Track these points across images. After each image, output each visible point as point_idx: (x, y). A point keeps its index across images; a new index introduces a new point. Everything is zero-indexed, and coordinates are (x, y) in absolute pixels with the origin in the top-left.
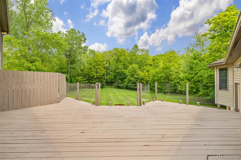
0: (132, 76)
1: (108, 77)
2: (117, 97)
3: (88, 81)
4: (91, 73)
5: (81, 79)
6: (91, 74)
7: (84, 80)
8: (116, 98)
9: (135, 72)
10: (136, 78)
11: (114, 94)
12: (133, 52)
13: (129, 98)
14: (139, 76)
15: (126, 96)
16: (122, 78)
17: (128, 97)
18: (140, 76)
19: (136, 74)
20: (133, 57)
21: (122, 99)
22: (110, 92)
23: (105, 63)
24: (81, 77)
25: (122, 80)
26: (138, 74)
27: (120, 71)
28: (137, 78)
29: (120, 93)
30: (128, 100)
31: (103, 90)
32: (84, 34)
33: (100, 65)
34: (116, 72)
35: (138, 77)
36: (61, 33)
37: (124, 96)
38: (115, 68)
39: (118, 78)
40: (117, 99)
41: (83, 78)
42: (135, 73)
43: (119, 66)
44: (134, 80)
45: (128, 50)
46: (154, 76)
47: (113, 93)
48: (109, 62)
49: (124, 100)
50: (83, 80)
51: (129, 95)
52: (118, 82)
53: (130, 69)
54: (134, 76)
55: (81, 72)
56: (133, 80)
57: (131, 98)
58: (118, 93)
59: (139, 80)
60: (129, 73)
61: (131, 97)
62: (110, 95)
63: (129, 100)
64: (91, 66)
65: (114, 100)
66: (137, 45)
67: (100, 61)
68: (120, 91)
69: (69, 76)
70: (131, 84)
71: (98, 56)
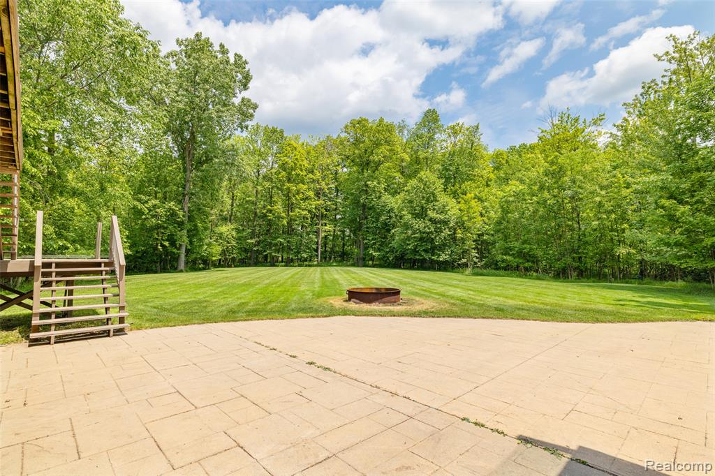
0: (421, 214)
9: (432, 198)
10: (435, 222)
12: (419, 137)
14: (446, 214)
16: (381, 227)
18: (450, 213)
19: (436, 205)
25: (382, 232)
26: (444, 207)
27: (375, 200)
28: (440, 222)
32: (244, 59)
33: (300, 180)
35: (442, 217)
38: (355, 190)
42: (432, 202)
43: (369, 183)
45: (401, 128)
46: (506, 211)
48: (334, 174)
52: (365, 241)
54: (426, 215)
56: (423, 231)
59: (447, 230)
60: (408, 206)
64: (268, 185)
69: (186, 209)
70: (416, 246)
71: (295, 148)
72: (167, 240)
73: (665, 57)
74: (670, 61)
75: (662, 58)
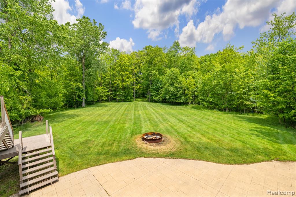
0: (172, 84)
1: (138, 87)
2: (150, 116)
3: (111, 92)
4: (115, 81)
5: (103, 90)
6: (115, 83)
7: (106, 90)
8: (148, 117)
9: (176, 78)
10: (177, 88)
11: (146, 111)
12: (172, 52)
13: (169, 118)
14: (181, 85)
15: (163, 115)
16: (157, 88)
17: (166, 116)
18: (183, 84)
19: (178, 81)
20: (172, 59)
21: (157, 120)
22: (141, 107)
23: (134, 67)
24: (103, 87)
25: (158, 90)
26: (180, 82)
27: (155, 78)
28: (179, 88)
29: (154, 110)
30: (166, 122)
31: (131, 105)
32: (103, 25)
33: (126, 70)
34: (148, 80)
35: (179, 86)
36: (71, 24)
37: (160, 115)
38: (147, 74)
39: (151, 88)
40: (149, 120)
41: (105, 88)
42: (176, 80)
43: (152, 72)
44: (175, 90)
45: (165, 49)
46: (205, 85)
47: (144, 110)
48: (139, 67)
49: (161, 122)
50: (104, 91)
51: (168, 113)
52: (151, 93)
53: (168, 75)
54: (174, 85)
55: (102, 81)
56: (172, 91)
57: (171, 119)
58: (152, 109)
59: (181, 91)
60: (167, 81)
61: (171, 116)
62: (140, 112)
63: (169, 121)
64: (114, 72)
65: (145, 122)
66: (178, 42)
67: (126, 64)
68: (154, 106)
69: (84, 85)
70: (170, 97)
71: (124, 58)
72: (77, 97)
73: (270, 23)
74: (272, 25)
75: (269, 23)
